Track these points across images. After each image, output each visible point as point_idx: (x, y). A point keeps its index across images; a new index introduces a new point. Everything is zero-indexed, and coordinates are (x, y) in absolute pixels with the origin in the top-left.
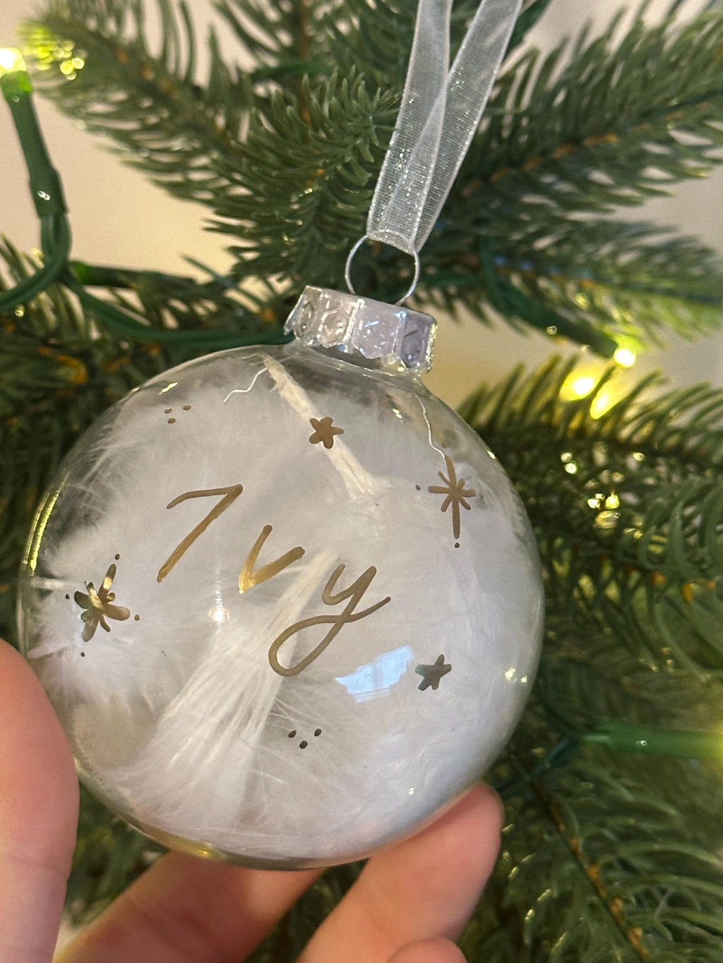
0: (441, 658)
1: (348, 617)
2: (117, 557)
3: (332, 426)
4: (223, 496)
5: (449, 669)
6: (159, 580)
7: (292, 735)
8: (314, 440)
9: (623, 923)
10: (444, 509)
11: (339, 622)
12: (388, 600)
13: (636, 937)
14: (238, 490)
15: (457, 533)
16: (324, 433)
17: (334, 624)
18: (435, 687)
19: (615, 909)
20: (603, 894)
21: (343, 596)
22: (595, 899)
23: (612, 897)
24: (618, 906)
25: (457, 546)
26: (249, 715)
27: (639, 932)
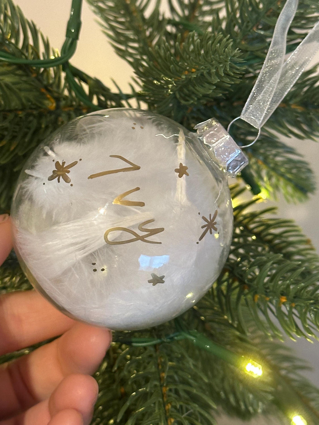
0: (163, 277)
1: (142, 239)
2: (81, 160)
3: (186, 171)
4: (131, 166)
5: (163, 282)
6: (89, 178)
7: (94, 264)
8: (177, 171)
9: (168, 414)
10: (203, 227)
11: (139, 238)
12: (160, 243)
13: (171, 422)
14: (138, 168)
15: (201, 239)
16: (182, 171)
17: (136, 237)
18: (154, 285)
19: (167, 407)
20: (165, 400)
21: (146, 230)
22: (161, 400)
23: (168, 402)
24: (169, 407)
25: (198, 243)
26: (84, 248)
27: (173, 420)
